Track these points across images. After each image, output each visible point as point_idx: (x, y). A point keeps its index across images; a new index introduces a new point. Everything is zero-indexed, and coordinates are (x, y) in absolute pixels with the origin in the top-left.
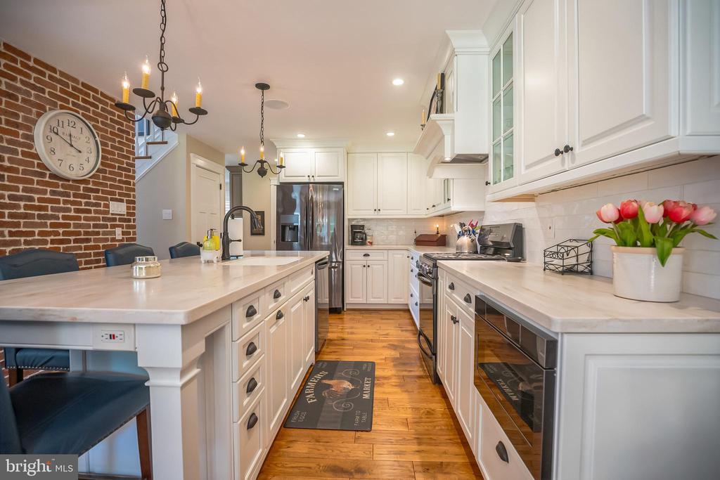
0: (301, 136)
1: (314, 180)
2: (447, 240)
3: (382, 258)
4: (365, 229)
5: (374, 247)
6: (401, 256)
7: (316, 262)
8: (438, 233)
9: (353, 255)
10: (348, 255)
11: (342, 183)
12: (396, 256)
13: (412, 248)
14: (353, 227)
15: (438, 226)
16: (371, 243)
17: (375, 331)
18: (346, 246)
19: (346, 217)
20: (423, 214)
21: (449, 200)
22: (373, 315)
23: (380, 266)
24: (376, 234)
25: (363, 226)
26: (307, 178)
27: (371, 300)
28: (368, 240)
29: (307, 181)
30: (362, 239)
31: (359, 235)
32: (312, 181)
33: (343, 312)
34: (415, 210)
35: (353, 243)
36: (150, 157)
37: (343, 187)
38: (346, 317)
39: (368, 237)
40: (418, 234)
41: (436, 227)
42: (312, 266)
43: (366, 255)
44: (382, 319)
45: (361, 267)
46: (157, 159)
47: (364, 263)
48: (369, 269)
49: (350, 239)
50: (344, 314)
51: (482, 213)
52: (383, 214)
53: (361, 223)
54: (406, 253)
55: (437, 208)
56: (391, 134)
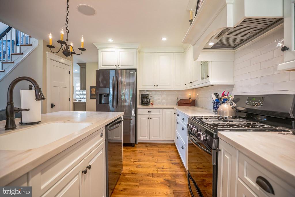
0: (110, 40)
1: (119, 67)
2: (196, 103)
3: (159, 113)
4: (149, 96)
5: (154, 106)
6: (170, 112)
7: (106, 126)
8: (190, 99)
9: (142, 111)
10: (139, 111)
11: (136, 69)
12: (167, 112)
13: (175, 107)
14: (142, 95)
15: (190, 94)
16: (152, 104)
17: (154, 164)
18: (138, 106)
19: (138, 89)
20: (182, 87)
21: (208, 77)
22: (154, 148)
23: (158, 118)
24: (155, 99)
25: (148, 95)
26: (115, 66)
27: (152, 138)
28: (151, 103)
29: (115, 68)
30: (147, 102)
31: (146, 100)
32: (118, 68)
33: (135, 145)
34: (177, 85)
35: (142, 104)
36: (22, 54)
37: (136, 72)
38: (138, 149)
39: (151, 101)
40: (179, 99)
41: (189, 95)
42: (102, 129)
43: (149, 112)
44: (159, 152)
45: (146, 119)
46: (26, 54)
47: (148, 116)
48: (151, 120)
49: (141, 101)
50: (136, 147)
51: (232, 86)
52: (159, 88)
53: (147, 93)
54: (172, 110)
55: (194, 84)
56: (164, 39)
